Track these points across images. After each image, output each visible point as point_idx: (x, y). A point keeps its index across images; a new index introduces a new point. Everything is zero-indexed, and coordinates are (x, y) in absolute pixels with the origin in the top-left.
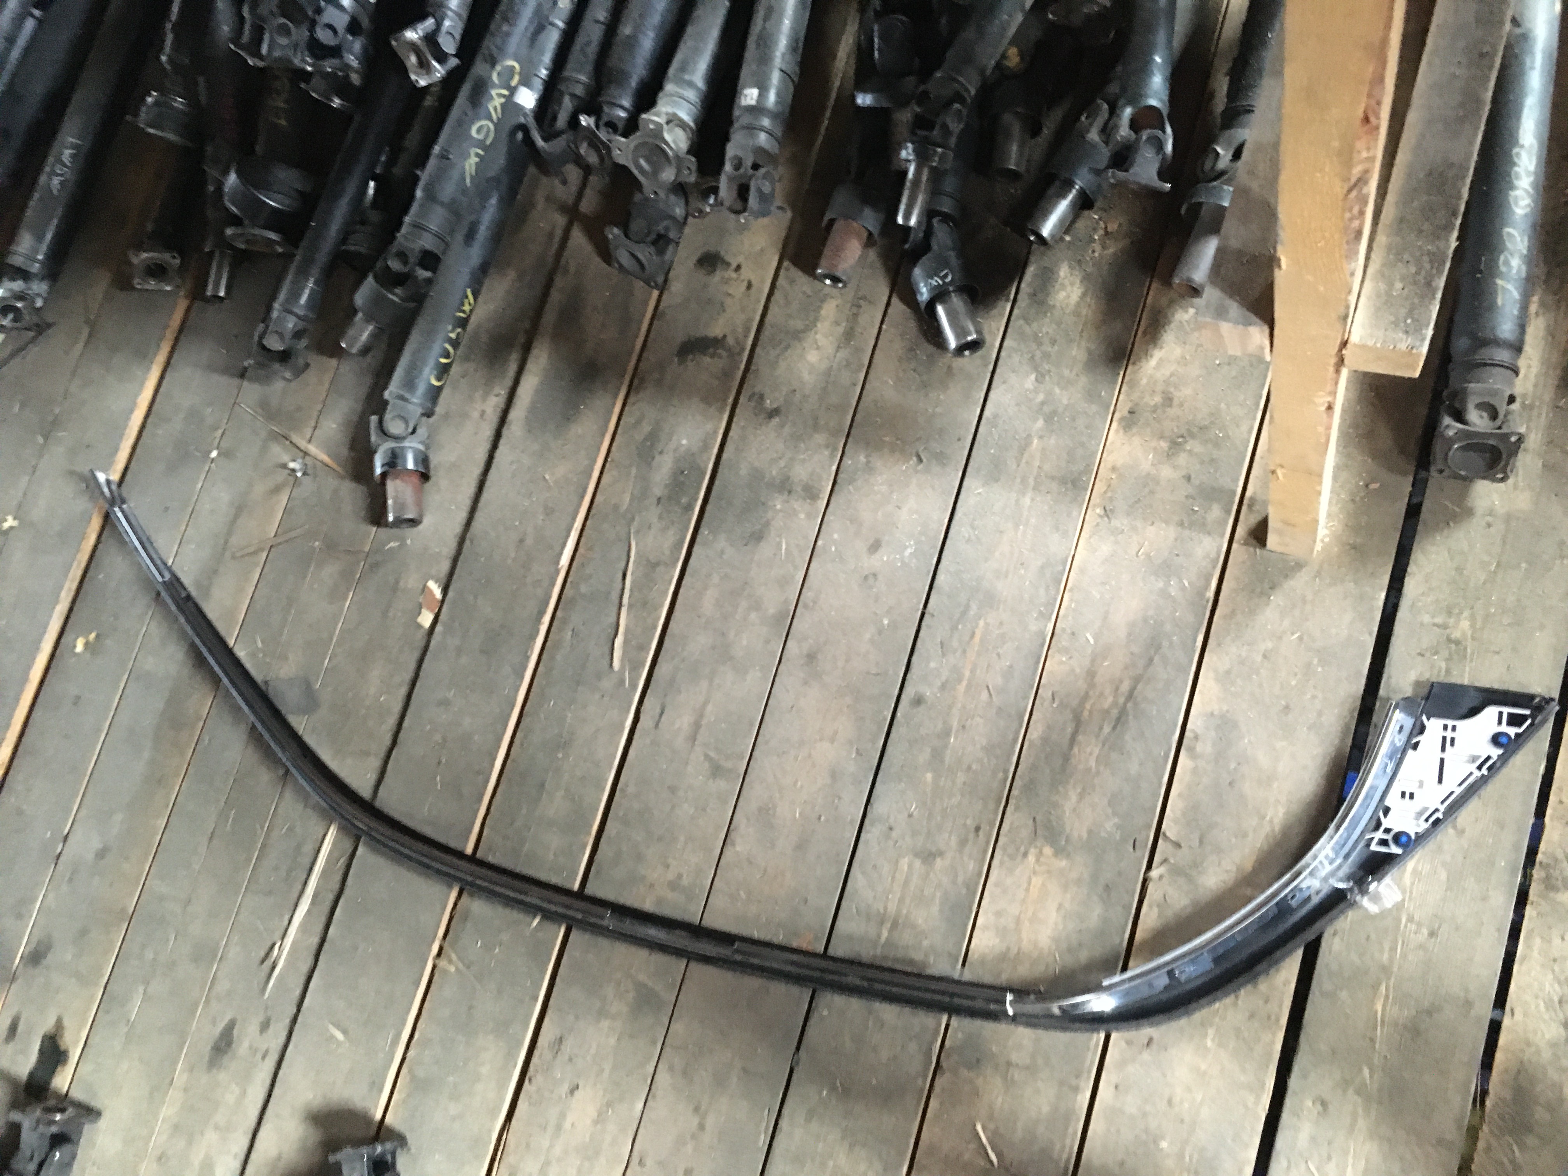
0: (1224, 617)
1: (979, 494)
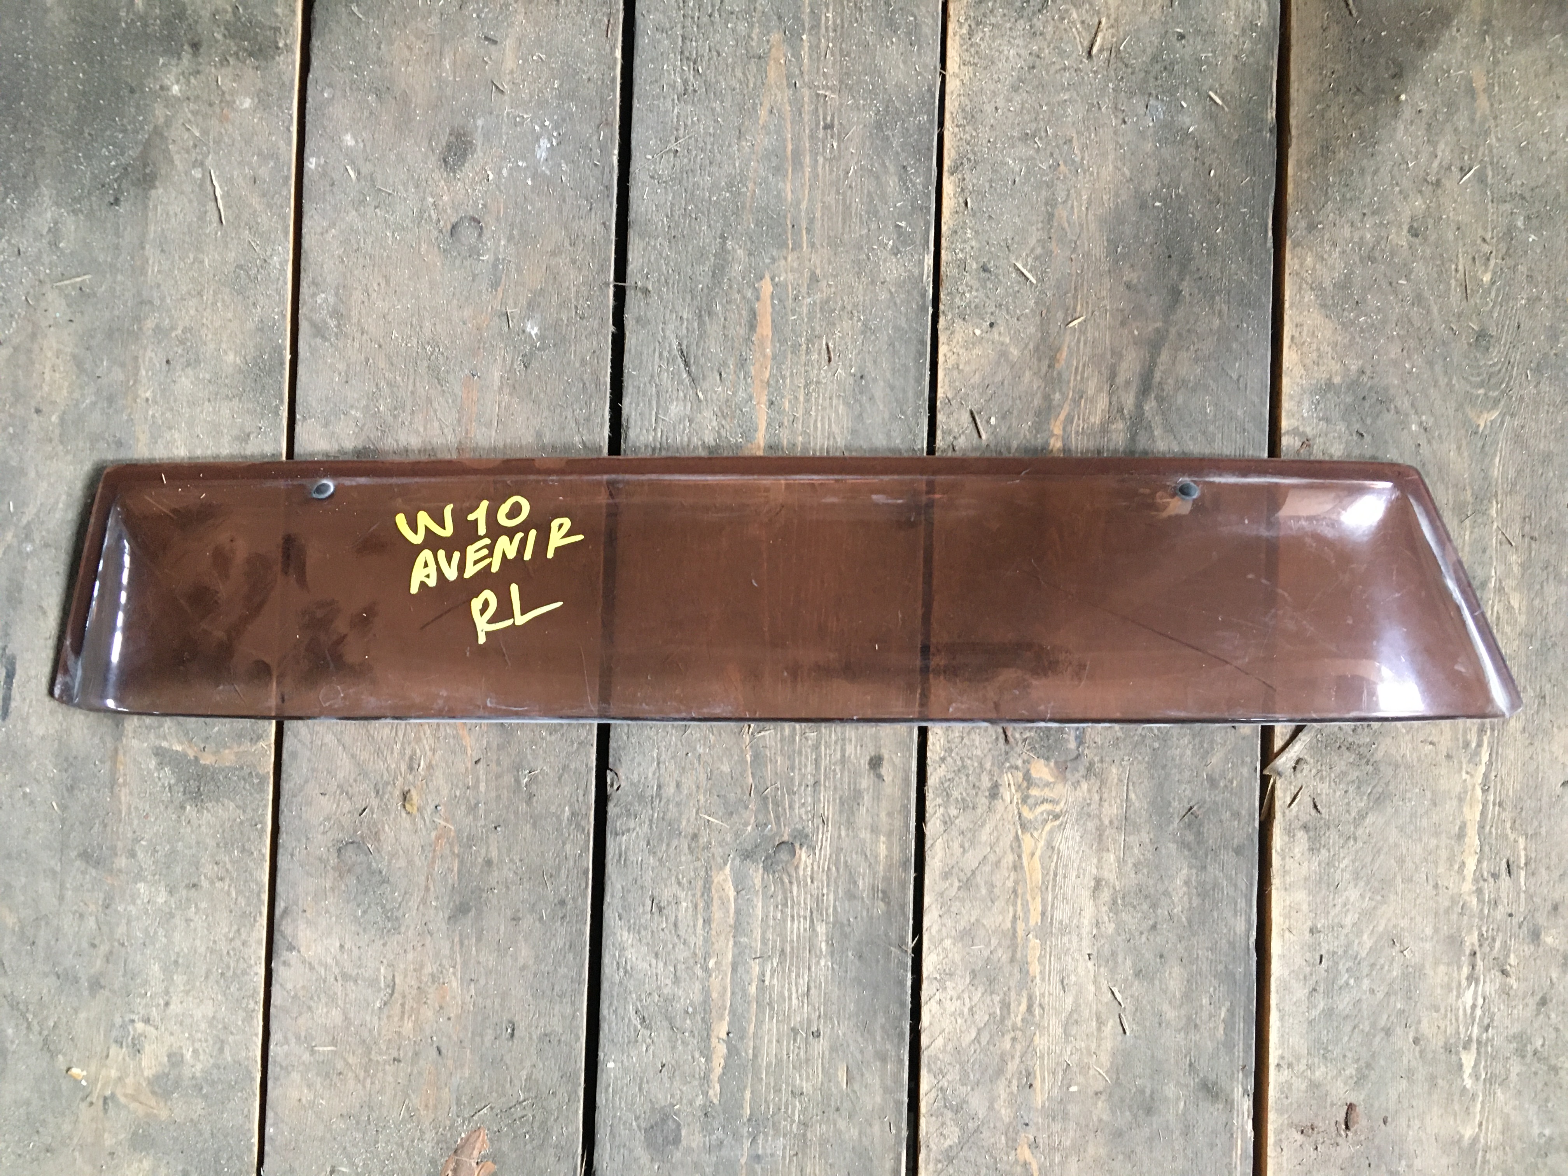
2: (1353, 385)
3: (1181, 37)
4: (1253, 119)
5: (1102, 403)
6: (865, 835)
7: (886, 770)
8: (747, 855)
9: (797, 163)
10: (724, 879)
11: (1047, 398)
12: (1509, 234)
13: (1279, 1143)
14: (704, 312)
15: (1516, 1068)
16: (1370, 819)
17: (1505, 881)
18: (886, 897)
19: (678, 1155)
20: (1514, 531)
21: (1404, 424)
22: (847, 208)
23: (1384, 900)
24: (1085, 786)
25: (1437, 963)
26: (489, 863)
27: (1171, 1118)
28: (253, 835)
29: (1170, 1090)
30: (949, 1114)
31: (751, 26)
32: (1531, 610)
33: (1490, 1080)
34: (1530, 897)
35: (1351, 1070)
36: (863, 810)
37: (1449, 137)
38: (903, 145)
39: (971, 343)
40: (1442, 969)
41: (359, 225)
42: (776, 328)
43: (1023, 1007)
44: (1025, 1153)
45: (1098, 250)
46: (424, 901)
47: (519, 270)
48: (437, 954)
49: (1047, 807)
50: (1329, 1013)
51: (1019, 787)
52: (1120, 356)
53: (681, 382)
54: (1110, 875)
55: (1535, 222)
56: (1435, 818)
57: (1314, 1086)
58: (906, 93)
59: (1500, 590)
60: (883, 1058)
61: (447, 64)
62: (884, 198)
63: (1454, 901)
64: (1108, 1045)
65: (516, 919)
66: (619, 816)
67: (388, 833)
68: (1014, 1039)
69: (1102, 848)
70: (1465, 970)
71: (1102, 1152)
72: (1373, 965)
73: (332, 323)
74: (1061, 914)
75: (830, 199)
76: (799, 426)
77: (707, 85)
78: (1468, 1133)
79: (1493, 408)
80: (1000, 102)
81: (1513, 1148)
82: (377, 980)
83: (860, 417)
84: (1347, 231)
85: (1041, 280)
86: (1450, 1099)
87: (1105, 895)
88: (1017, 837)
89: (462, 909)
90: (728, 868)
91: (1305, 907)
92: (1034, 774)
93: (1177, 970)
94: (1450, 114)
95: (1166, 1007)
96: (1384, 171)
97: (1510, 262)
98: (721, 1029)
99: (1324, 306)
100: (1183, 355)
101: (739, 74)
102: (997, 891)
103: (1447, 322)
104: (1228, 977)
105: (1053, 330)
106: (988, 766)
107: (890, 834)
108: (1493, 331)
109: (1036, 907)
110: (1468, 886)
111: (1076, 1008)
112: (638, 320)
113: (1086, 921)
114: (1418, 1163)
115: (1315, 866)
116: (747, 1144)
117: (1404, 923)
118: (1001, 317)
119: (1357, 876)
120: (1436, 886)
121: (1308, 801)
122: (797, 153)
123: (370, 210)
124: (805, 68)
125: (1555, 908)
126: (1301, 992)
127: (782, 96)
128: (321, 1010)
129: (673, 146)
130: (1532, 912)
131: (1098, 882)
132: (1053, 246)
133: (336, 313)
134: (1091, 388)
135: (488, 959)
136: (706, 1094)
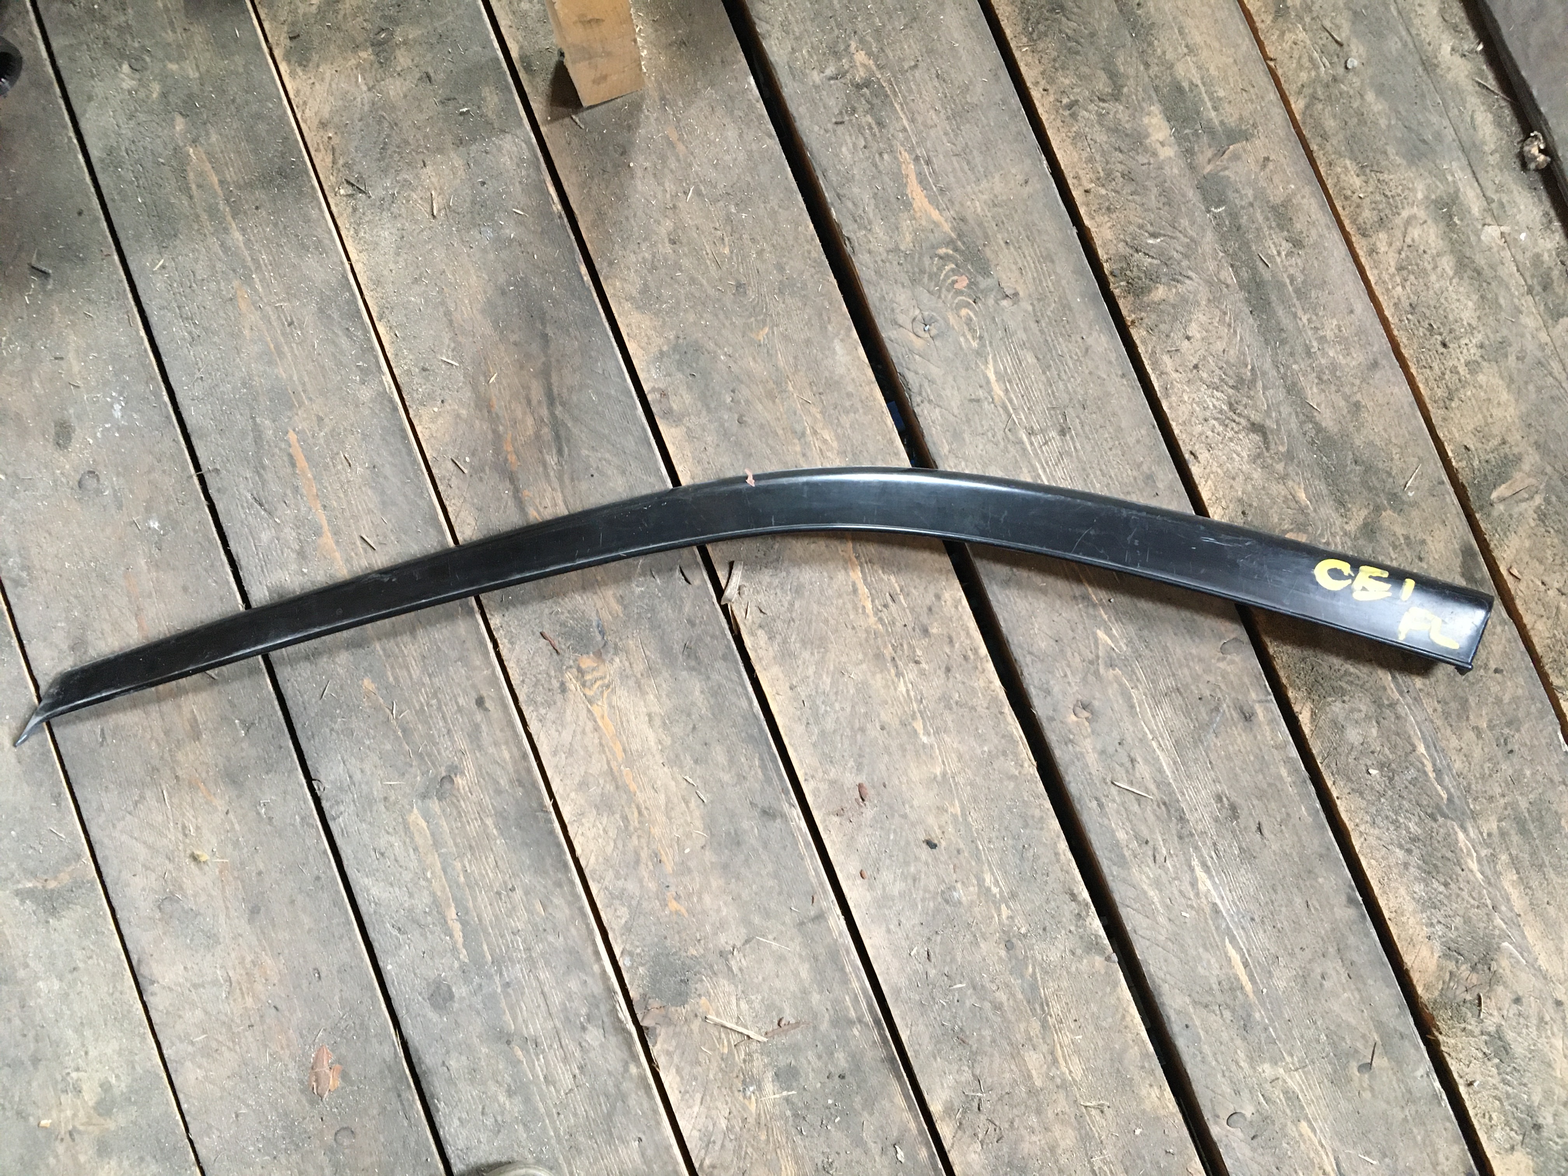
0: (594, 225)
1: (163, 267)
2: (675, 348)
3: (483, 183)
4: (547, 213)
5: (530, 421)
6: (492, 750)
7: (488, 704)
8: (424, 796)
9: (281, 354)
10: (416, 817)
11: (495, 432)
12: (729, 219)
13: (826, 828)
14: (259, 469)
15: (949, 718)
16: (797, 605)
17: (893, 607)
18: (521, 783)
19: (456, 1005)
20: (808, 395)
21: (715, 358)
22: (323, 367)
23: (827, 651)
24: (617, 660)
25: (874, 674)
26: (260, 873)
27: (753, 841)
28: (100, 921)
29: (745, 824)
30: (617, 902)
31: (218, 283)
32: (838, 438)
33: (937, 732)
34: (912, 610)
35: (851, 763)
36: (484, 734)
37: (670, 176)
38: (341, 316)
39: (434, 419)
40: (879, 676)
41: (18, 506)
42: (308, 459)
43: (636, 814)
44: (674, 905)
45: (488, 330)
46: (228, 916)
47: (131, 492)
48: (250, 947)
49: (599, 683)
50: (823, 733)
51: (577, 678)
52: (529, 388)
53: (262, 518)
54: (656, 709)
55: (742, 206)
56: (835, 587)
57: (833, 783)
58: (329, 284)
59: (815, 433)
60: (559, 884)
61: (36, 384)
62: (342, 352)
63: (867, 631)
64: (697, 813)
65: (292, 902)
66: (331, 807)
67: (187, 883)
68: (639, 837)
69: (644, 693)
70: (893, 671)
71: (721, 882)
72: (836, 693)
73: (24, 574)
74: (635, 746)
75: (310, 367)
76: (347, 514)
77: (206, 330)
78: (938, 771)
79: (764, 325)
80: (392, 266)
81: (969, 767)
82: (217, 980)
83: (383, 493)
84: (633, 258)
85: (461, 363)
86: (917, 753)
87: (657, 722)
88: (589, 711)
89: (254, 911)
90: (415, 810)
91: (781, 675)
92: (583, 666)
93: (718, 748)
94: (664, 162)
95: (721, 774)
96: (640, 213)
97: (737, 236)
98: (452, 913)
99: (638, 308)
100: (565, 371)
101: (222, 314)
102: (590, 749)
103: (715, 287)
104: (751, 739)
105: (482, 390)
106: (553, 673)
107: (507, 743)
108: (744, 281)
109: (618, 749)
110: (872, 619)
111: (668, 801)
112: (219, 490)
113: (652, 742)
114: (916, 803)
115: (776, 647)
116: (497, 978)
117: (844, 659)
118: (446, 394)
119: (804, 643)
120: (853, 628)
121: (755, 609)
122: (278, 347)
123: (22, 495)
124: (262, 294)
125: (930, 609)
126: (800, 729)
127: (254, 317)
128: (188, 1015)
129: (198, 375)
130: (917, 618)
131: (649, 715)
132: (460, 338)
133: (24, 568)
134: (519, 414)
135: (284, 935)
136: (458, 959)
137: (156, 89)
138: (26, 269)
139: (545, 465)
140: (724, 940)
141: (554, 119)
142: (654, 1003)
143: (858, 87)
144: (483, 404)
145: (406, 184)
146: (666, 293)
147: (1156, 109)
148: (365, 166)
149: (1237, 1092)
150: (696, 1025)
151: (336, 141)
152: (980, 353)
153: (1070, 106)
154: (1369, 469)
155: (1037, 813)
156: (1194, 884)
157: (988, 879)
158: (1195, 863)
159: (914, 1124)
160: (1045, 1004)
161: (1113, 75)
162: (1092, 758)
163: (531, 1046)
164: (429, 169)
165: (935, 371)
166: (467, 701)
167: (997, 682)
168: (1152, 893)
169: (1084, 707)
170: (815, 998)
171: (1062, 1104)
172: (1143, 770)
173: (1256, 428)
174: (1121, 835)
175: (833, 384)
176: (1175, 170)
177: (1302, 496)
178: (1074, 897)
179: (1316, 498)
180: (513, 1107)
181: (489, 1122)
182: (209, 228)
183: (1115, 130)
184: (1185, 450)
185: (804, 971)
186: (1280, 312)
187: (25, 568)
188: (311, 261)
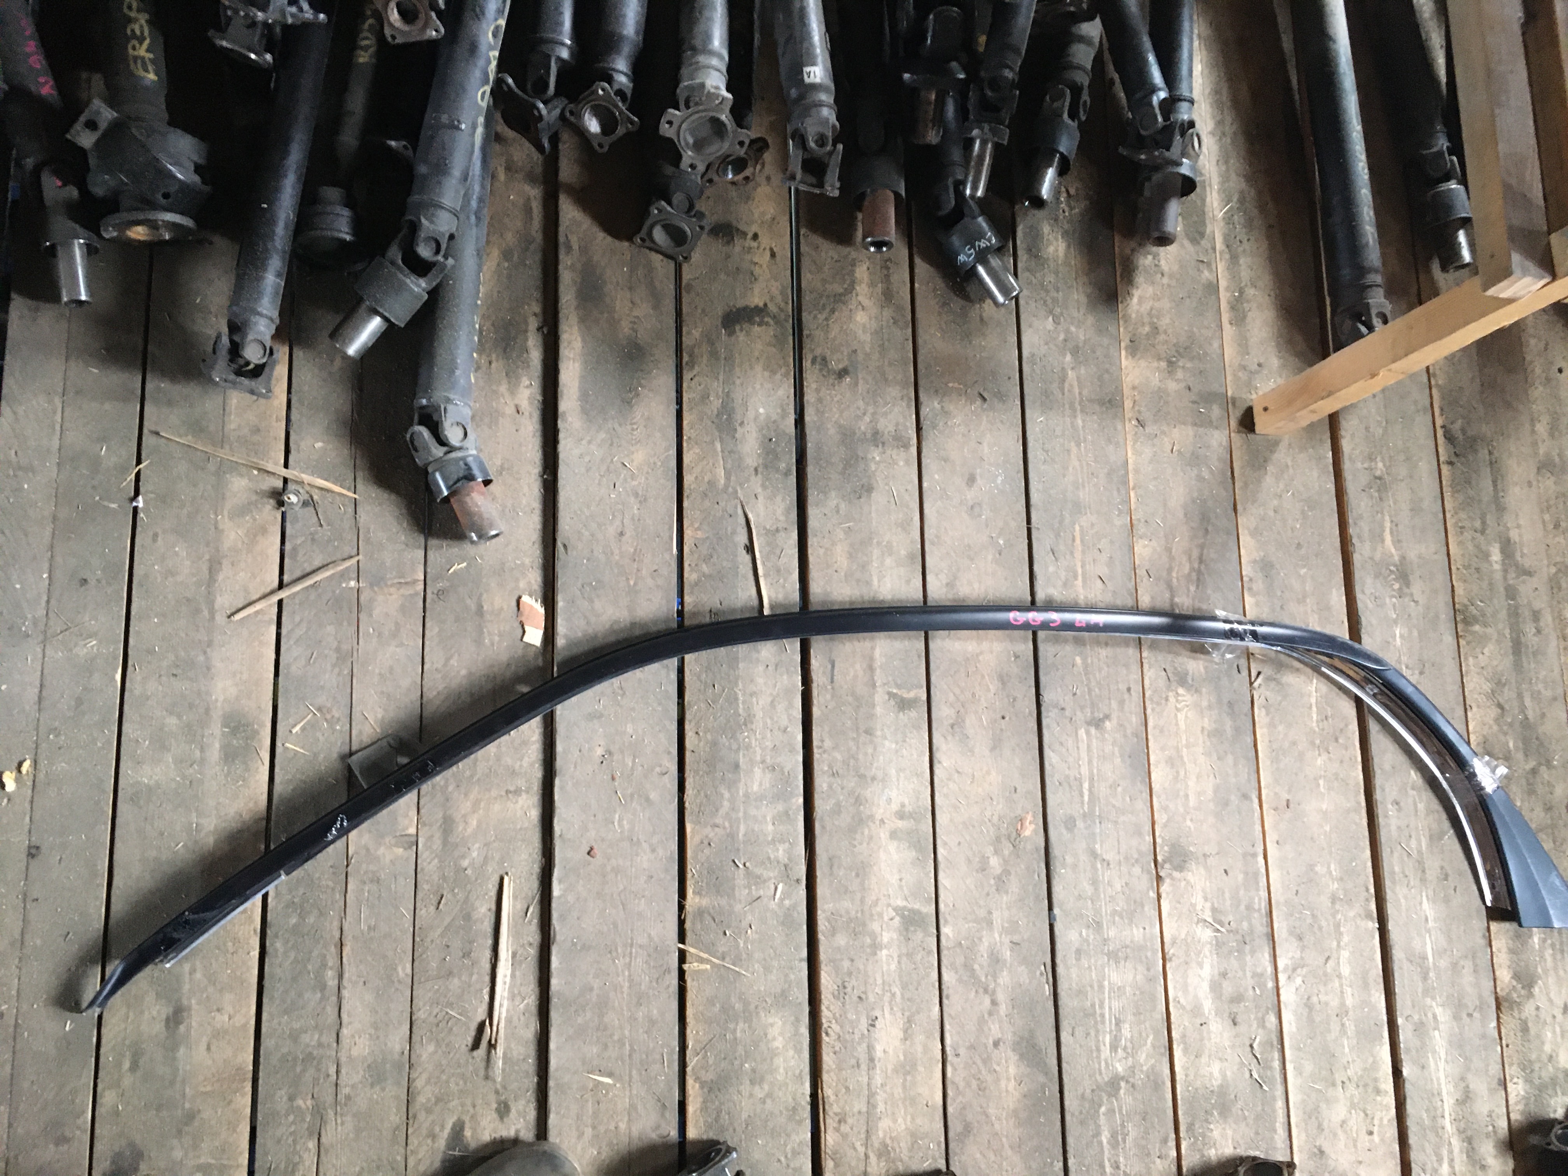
0: (1241, 487)
1: (1040, 422)
137: (1062, 337)
138: (976, 393)
139: (1188, 590)
140: (1207, 849)
141: (1239, 432)
142: (1167, 866)
143: (1376, 478)
144: (1168, 550)
145: (1163, 433)
146: (1265, 533)
147: (1497, 545)
148: (1147, 415)
149: (1414, 1006)
150: (1183, 883)
151: (1137, 398)
152: (1395, 622)
153: (1461, 528)
154: (1541, 744)
155: (1362, 844)
156: (1421, 903)
157: (1333, 867)
158: (1424, 894)
159: (1270, 969)
160: (1341, 934)
161: (1484, 523)
162: (1393, 828)
163: (1105, 864)
164: (1176, 430)
165: (1374, 622)
166: (1123, 687)
167: (1361, 777)
168: (1403, 901)
169: (1397, 804)
170: (1242, 892)
171: (1337, 984)
172: (1413, 844)
173: (1500, 706)
174: (1397, 869)
175: (1328, 608)
176: (1498, 576)
177: (1511, 745)
178: (1367, 890)
179: (1516, 748)
180: (1089, 890)
181: (1076, 893)
182: (1068, 412)
183: (1478, 547)
184: (1468, 703)
185: (1241, 877)
186: (1524, 659)
187: (937, 537)
188: (1111, 448)
